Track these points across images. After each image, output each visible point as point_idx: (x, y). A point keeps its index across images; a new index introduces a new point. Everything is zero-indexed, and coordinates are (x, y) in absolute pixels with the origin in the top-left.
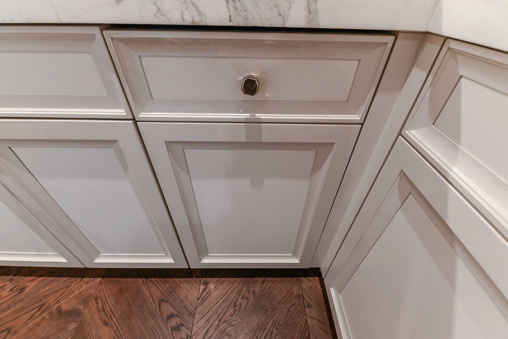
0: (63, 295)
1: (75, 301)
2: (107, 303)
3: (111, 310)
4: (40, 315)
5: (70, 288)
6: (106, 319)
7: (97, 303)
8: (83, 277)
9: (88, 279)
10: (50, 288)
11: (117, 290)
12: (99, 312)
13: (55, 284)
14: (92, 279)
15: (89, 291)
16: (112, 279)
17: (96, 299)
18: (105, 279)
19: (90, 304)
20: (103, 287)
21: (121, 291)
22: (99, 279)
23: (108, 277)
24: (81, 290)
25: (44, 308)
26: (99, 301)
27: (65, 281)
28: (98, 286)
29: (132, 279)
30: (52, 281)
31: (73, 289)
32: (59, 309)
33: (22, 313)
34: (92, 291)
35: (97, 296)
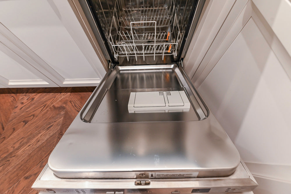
0: (53, 101)
1: (60, 103)
2: (76, 103)
3: (79, 106)
4: (45, 109)
5: (56, 98)
6: (78, 109)
7: (72, 103)
8: (61, 93)
9: (64, 93)
10: (46, 98)
11: (80, 98)
12: (74, 107)
13: (48, 96)
14: (66, 93)
15: (66, 98)
16: (76, 93)
17: (71, 102)
18: (73, 93)
19: (68, 104)
20: (72, 97)
21: (81, 98)
22: (69, 93)
23: (74, 92)
24: (62, 98)
25: (46, 106)
26: (72, 102)
27: (53, 95)
28: (70, 96)
29: (86, 93)
30: (46, 95)
31: (58, 98)
32: (54, 106)
33: (37, 108)
34: (68, 98)
35: (70, 100)
